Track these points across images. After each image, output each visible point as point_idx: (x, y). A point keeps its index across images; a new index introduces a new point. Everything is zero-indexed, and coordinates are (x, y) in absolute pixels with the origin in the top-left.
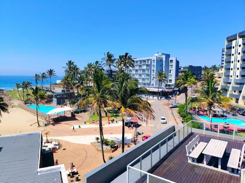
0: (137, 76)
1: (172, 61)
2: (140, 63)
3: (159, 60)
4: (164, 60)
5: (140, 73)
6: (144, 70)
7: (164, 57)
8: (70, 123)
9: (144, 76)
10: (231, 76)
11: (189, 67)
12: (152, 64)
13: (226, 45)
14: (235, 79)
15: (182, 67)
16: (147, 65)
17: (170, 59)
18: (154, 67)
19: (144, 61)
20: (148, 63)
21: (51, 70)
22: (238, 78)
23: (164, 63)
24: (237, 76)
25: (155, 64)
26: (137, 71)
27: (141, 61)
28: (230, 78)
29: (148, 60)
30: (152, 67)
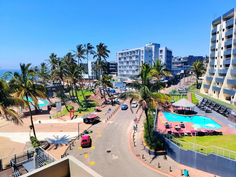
0: (128, 68)
1: (161, 51)
2: (130, 55)
3: (148, 50)
4: (153, 51)
5: (131, 65)
6: (134, 62)
7: (153, 47)
8: (38, 117)
9: (134, 68)
10: (216, 66)
11: (188, 58)
12: (141, 55)
13: (211, 30)
14: (219, 70)
15: (182, 58)
16: (137, 57)
17: (160, 49)
18: (143, 58)
19: (134, 52)
20: (137, 54)
21: (43, 63)
22: (221, 68)
23: (153, 54)
24: (221, 66)
25: (144, 55)
26: (128, 62)
27: (131, 52)
28: (215, 68)
29: (137, 51)
30: (141, 58)
